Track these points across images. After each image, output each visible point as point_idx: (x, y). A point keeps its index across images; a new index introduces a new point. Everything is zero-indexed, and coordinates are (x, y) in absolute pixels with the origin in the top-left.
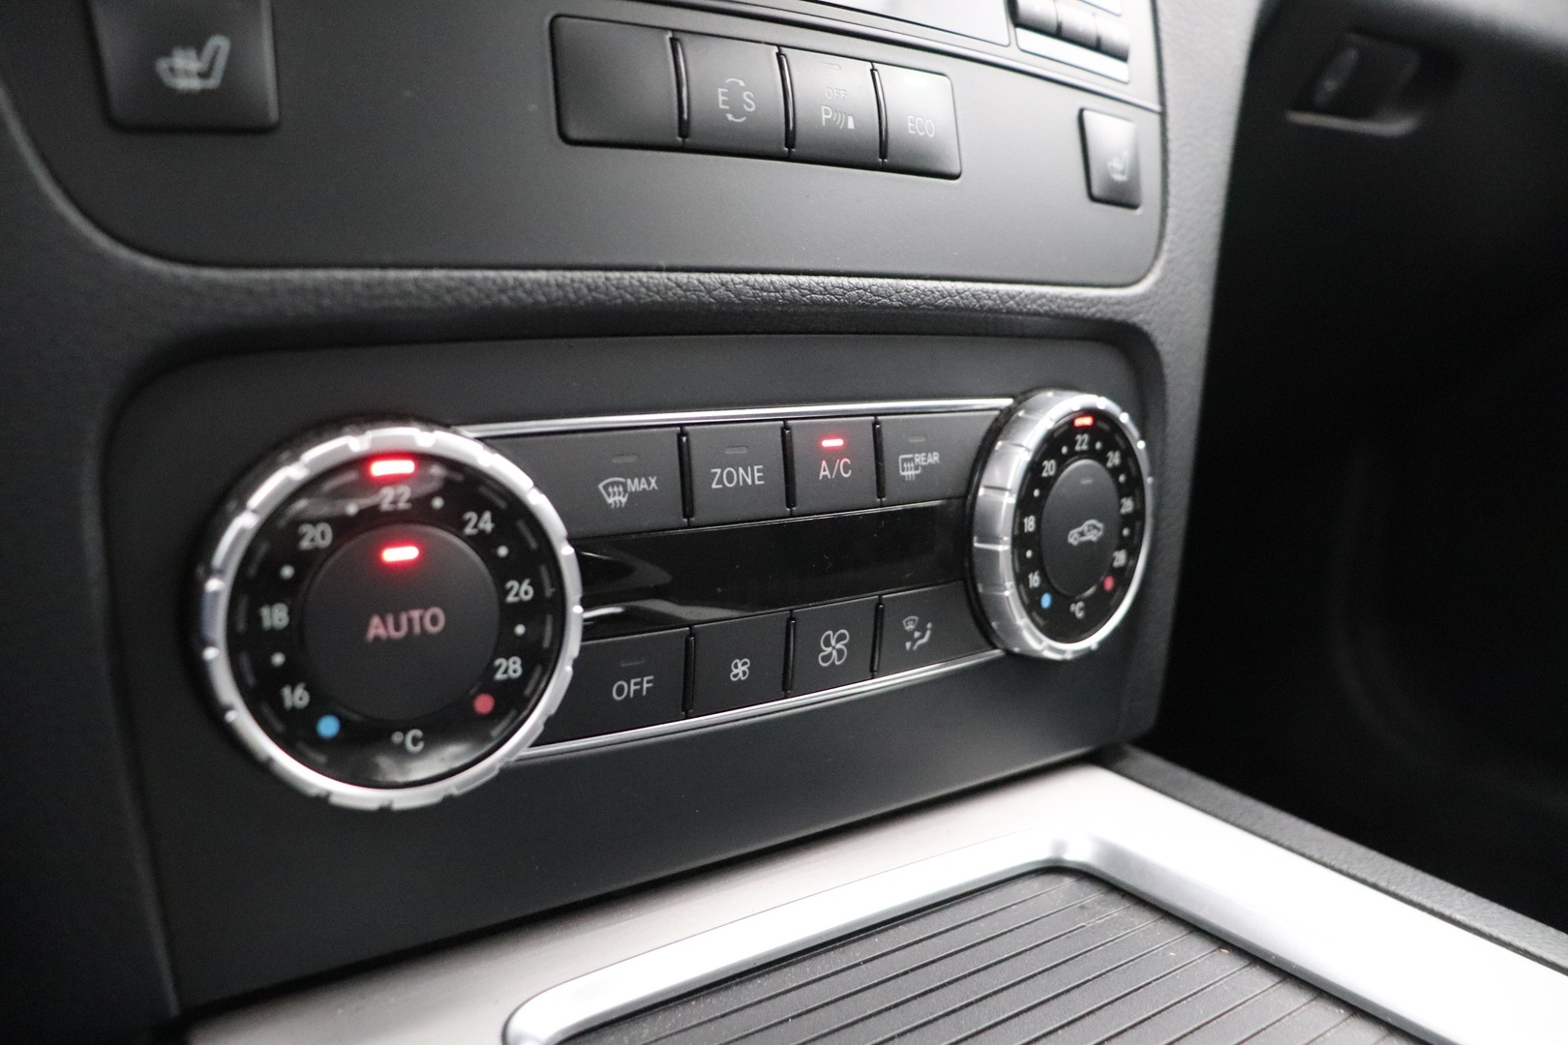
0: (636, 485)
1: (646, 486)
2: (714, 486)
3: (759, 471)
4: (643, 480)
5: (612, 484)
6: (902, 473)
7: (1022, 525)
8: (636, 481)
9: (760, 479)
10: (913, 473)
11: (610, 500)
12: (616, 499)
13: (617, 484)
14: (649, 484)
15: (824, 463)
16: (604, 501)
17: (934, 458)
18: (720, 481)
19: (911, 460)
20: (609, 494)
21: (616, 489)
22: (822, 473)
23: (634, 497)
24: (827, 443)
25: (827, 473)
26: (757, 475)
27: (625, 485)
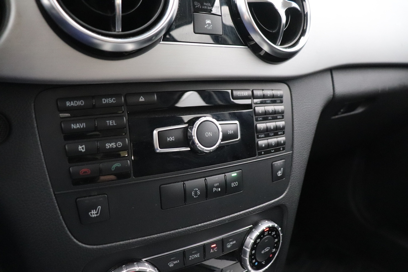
0: (175, 262)
1: (177, 262)
2: (190, 259)
3: (199, 254)
4: (177, 261)
5: (171, 263)
6: (227, 247)
7: (252, 253)
8: (175, 261)
9: (199, 256)
10: (230, 246)
11: (170, 266)
12: (171, 265)
13: (172, 263)
14: (178, 261)
15: (212, 250)
16: (169, 266)
17: (235, 242)
18: (191, 258)
19: (230, 244)
20: (170, 265)
21: (171, 264)
22: (211, 251)
23: (175, 264)
24: (212, 246)
25: (212, 251)
26: (198, 255)
27: (173, 263)
